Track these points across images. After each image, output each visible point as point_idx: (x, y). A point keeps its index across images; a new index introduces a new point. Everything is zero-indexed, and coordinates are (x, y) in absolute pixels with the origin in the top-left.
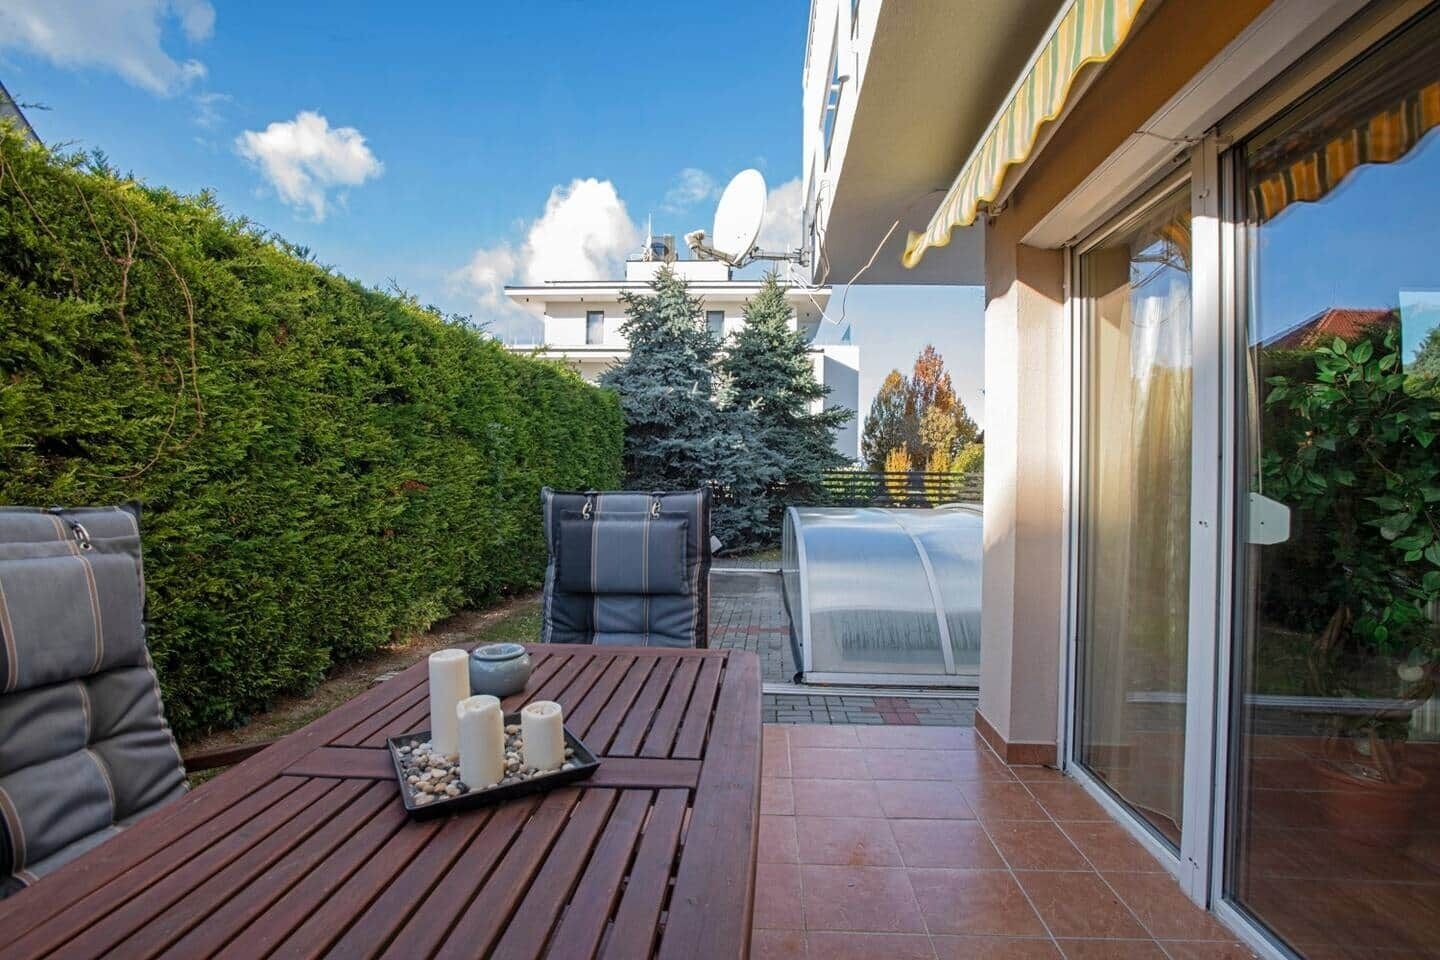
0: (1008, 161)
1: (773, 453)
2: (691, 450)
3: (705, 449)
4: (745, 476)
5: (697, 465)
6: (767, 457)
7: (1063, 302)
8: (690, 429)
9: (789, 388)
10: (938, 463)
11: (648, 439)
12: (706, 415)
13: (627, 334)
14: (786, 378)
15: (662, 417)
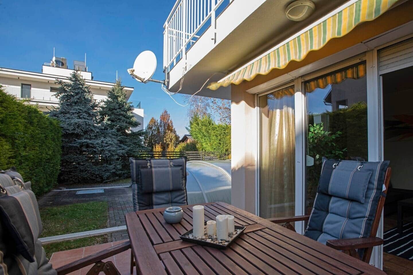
0: (258, 73)
1: (122, 145)
2: (91, 144)
3: (97, 144)
4: (113, 153)
5: (94, 150)
6: (120, 147)
7: (254, 107)
8: (90, 136)
9: (126, 123)
10: (171, 148)
11: (71, 140)
12: (97, 131)
13: (59, 97)
14: (125, 119)
15: (78, 131)
